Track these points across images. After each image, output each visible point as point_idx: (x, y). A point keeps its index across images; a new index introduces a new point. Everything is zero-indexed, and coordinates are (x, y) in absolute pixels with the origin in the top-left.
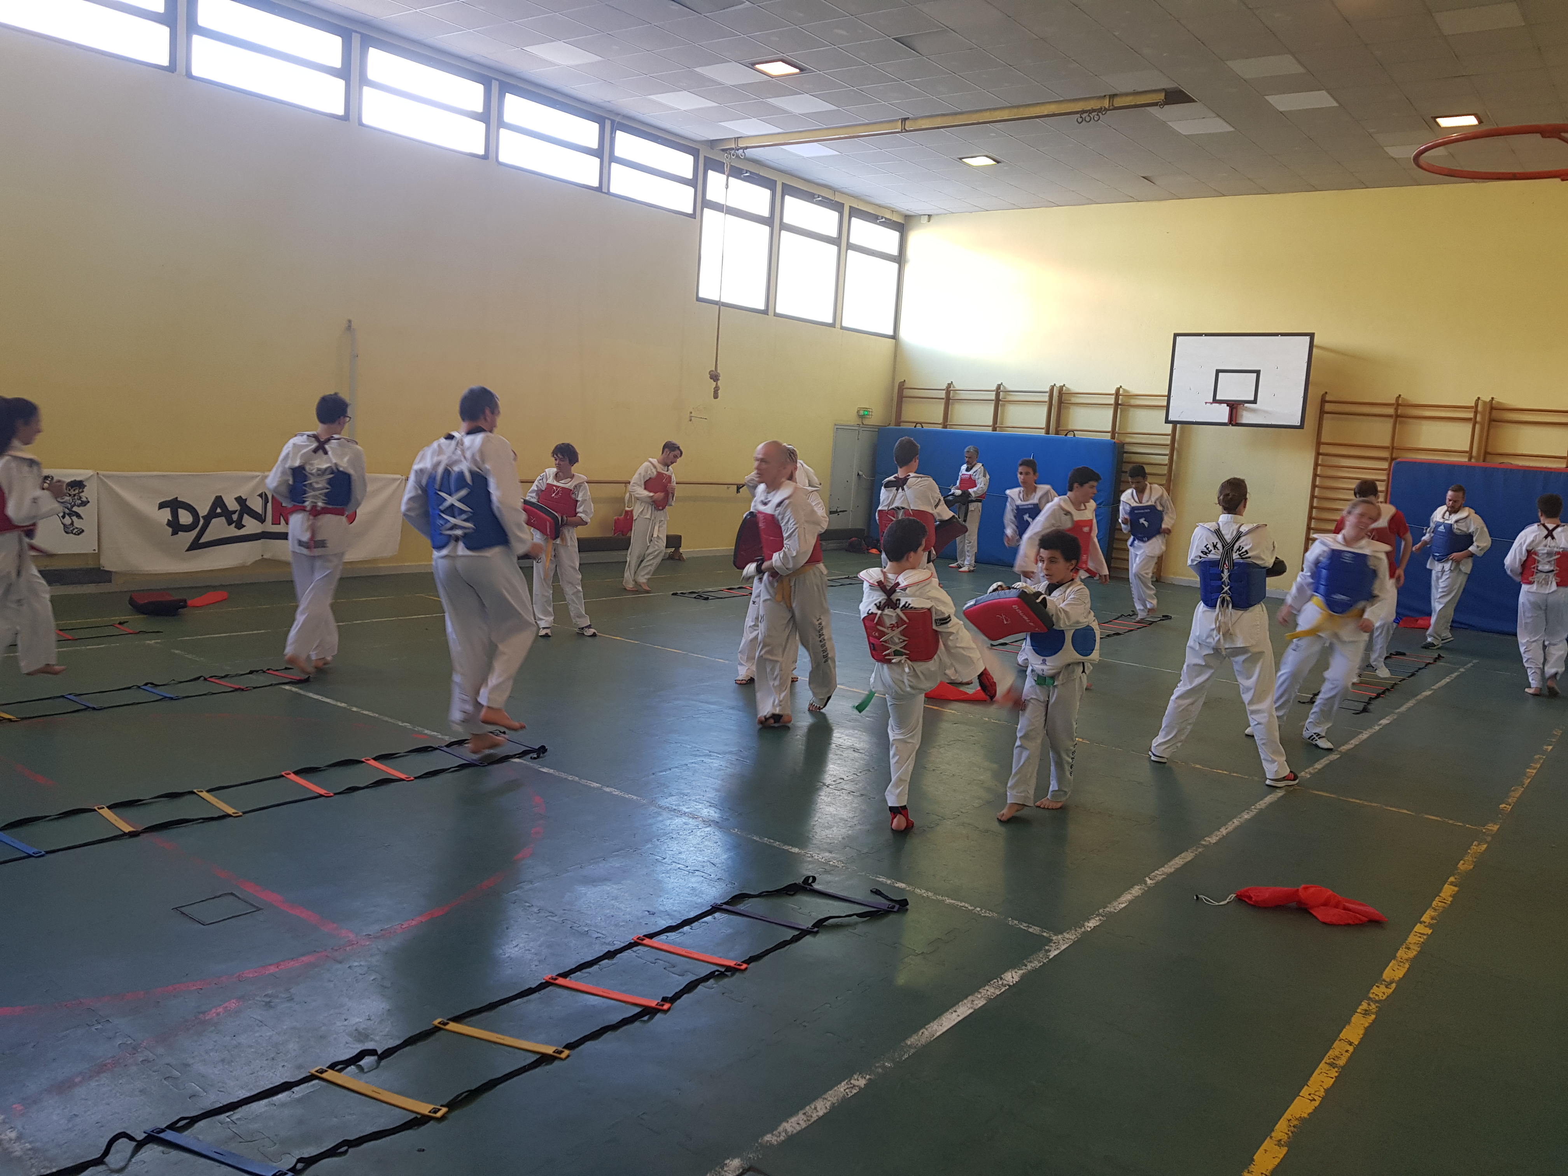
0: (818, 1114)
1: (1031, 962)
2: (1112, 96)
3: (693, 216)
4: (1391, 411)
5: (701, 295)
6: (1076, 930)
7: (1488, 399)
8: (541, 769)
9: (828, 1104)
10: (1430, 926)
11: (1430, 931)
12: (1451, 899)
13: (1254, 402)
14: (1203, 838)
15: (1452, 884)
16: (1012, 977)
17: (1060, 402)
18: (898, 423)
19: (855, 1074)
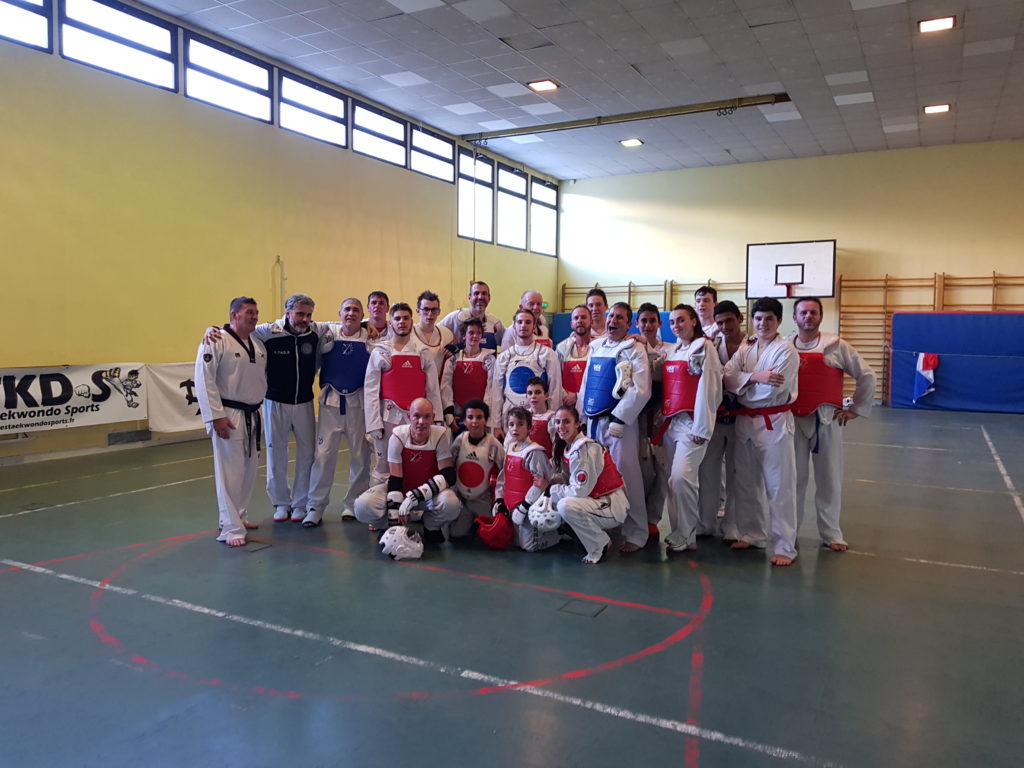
2: (740, 100)
3: (454, 183)
4: (882, 284)
5: (460, 234)
7: (941, 273)
13: (802, 283)
17: (672, 290)
18: (563, 310)
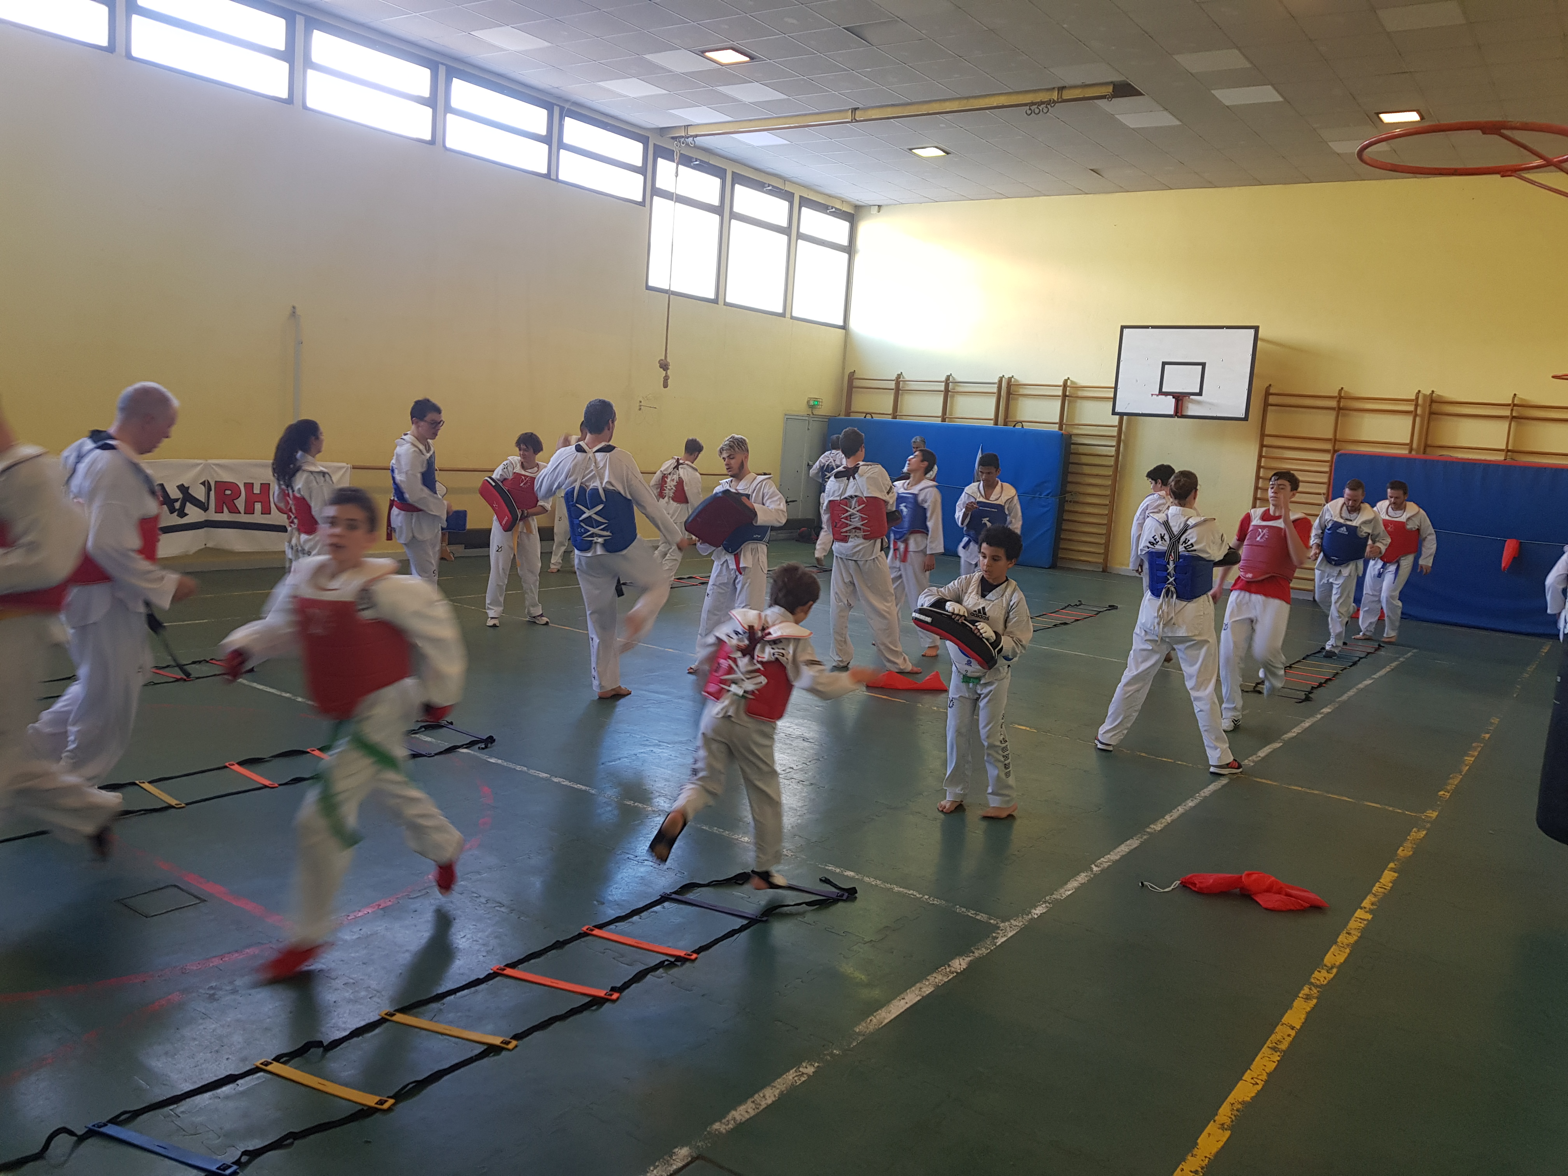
0: (766, 1101)
1: (978, 949)
2: (1061, 89)
3: (642, 204)
4: (1333, 403)
5: (651, 284)
6: (1023, 918)
7: (1428, 392)
8: (489, 760)
9: (777, 1092)
10: (1371, 911)
11: (1370, 917)
12: (1391, 885)
13: (1200, 394)
14: (1148, 826)
15: (1392, 870)
16: (959, 964)
17: (1009, 393)
18: (848, 414)
19: (804, 1061)
